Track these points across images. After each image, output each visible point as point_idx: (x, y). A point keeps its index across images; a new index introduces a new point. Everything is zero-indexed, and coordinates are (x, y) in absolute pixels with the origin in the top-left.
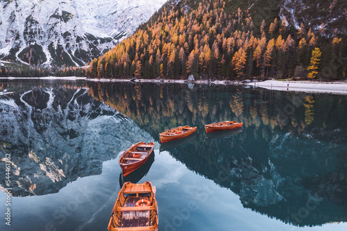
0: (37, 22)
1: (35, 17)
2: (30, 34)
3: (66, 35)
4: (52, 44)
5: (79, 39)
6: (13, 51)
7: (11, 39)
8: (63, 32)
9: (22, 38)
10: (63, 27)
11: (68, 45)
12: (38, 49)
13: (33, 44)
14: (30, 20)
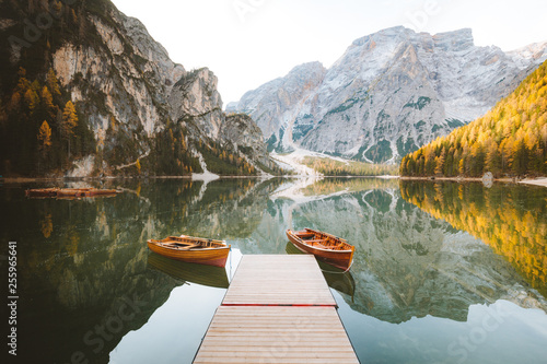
0: (388, 116)
1: (387, 111)
2: (380, 129)
3: (419, 125)
4: (401, 138)
5: (436, 128)
6: (361, 150)
7: (361, 138)
8: (417, 121)
9: (371, 136)
10: (417, 115)
11: (420, 137)
12: (385, 144)
13: (381, 140)
14: (382, 115)
